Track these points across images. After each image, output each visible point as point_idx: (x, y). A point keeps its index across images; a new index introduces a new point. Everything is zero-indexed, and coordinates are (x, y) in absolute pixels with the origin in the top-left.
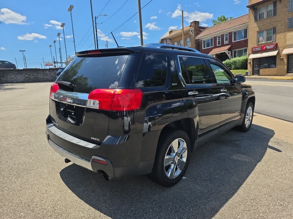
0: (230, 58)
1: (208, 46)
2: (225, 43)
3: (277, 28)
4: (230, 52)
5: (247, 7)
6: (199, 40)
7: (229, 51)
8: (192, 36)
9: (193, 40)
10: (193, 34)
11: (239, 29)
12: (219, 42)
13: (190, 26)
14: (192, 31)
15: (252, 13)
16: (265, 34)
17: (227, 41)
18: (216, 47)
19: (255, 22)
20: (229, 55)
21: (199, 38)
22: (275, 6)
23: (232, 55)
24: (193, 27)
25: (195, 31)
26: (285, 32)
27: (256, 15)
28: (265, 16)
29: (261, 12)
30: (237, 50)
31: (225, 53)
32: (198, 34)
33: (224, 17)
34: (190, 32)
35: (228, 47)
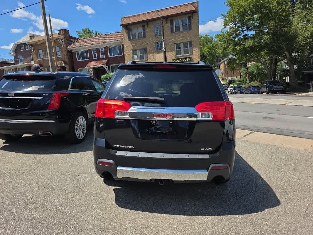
0: (108, 72)
1: (83, 58)
2: (101, 57)
3: (147, 49)
4: (107, 67)
5: (121, 25)
6: (71, 50)
7: (106, 65)
8: (62, 45)
9: (64, 49)
10: (64, 43)
11: (113, 45)
12: (95, 55)
13: (59, 34)
14: (61, 40)
15: (126, 32)
16: (138, 52)
17: (103, 56)
18: (92, 60)
19: (129, 41)
20: (107, 69)
21: (72, 49)
22: (144, 30)
23: (109, 69)
24: (62, 35)
25: (66, 40)
26: (154, 53)
27: (129, 34)
28: (137, 37)
29: (133, 33)
30: (114, 65)
31: (103, 67)
32: (70, 44)
33: (89, 30)
34: (60, 41)
35: (105, 61)
